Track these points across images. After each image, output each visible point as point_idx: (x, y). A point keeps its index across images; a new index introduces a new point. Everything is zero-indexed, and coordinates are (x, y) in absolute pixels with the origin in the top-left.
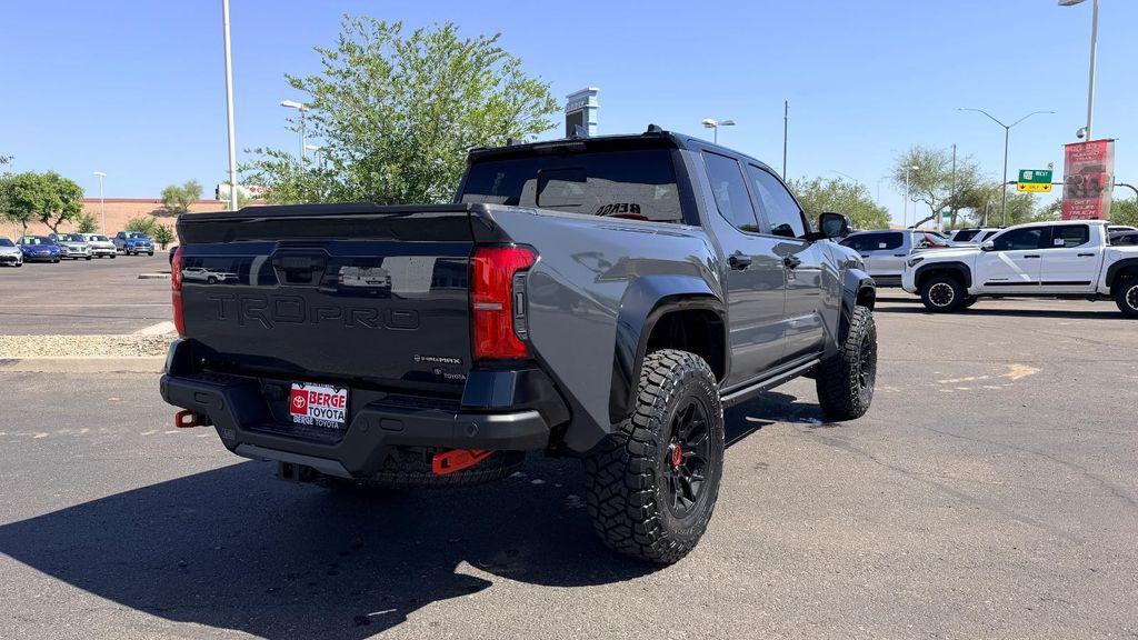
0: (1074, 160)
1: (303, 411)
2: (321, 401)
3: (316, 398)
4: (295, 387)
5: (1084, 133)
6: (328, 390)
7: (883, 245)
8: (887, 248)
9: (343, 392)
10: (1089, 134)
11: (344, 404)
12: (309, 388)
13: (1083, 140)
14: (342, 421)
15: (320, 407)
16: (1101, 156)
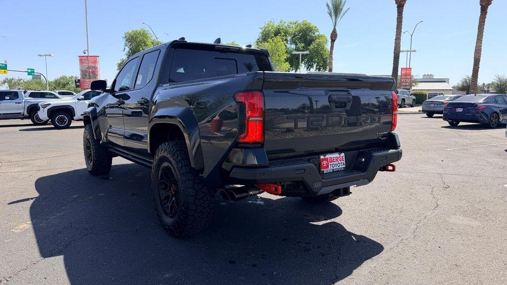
0: (83, 63)
1: (327, 167)
2: (335, 160)
3: (332, 160)
4: (322, 157)
5: (86, 52)
6: (336, 155)
7: (7, 98)
8: (10, 99)
9: (343, 154)
10: (88, 53)
11: (344, 159)
12: (328, 156)
13: (86, 55)
14: (344, 166)
15: (334, 163)
16: (95, 62)
